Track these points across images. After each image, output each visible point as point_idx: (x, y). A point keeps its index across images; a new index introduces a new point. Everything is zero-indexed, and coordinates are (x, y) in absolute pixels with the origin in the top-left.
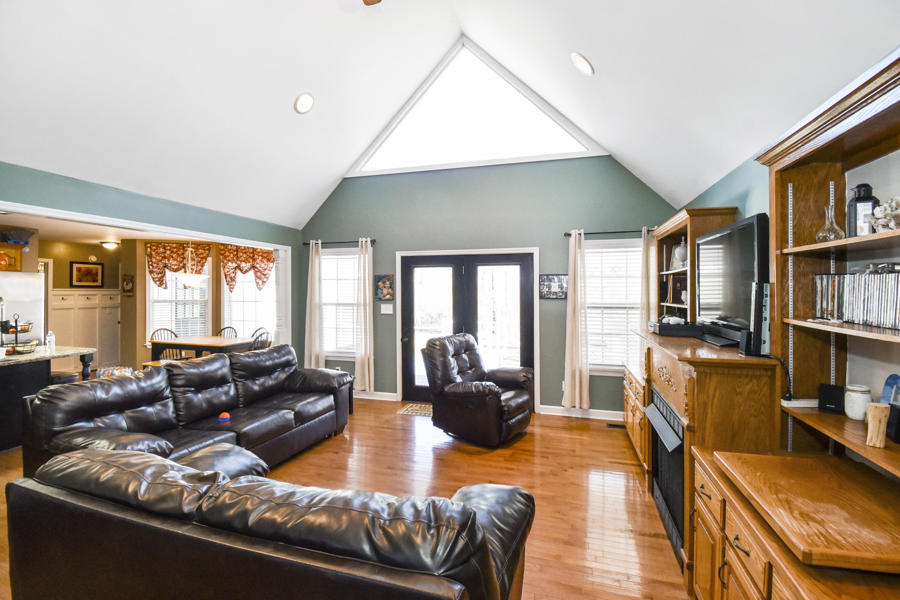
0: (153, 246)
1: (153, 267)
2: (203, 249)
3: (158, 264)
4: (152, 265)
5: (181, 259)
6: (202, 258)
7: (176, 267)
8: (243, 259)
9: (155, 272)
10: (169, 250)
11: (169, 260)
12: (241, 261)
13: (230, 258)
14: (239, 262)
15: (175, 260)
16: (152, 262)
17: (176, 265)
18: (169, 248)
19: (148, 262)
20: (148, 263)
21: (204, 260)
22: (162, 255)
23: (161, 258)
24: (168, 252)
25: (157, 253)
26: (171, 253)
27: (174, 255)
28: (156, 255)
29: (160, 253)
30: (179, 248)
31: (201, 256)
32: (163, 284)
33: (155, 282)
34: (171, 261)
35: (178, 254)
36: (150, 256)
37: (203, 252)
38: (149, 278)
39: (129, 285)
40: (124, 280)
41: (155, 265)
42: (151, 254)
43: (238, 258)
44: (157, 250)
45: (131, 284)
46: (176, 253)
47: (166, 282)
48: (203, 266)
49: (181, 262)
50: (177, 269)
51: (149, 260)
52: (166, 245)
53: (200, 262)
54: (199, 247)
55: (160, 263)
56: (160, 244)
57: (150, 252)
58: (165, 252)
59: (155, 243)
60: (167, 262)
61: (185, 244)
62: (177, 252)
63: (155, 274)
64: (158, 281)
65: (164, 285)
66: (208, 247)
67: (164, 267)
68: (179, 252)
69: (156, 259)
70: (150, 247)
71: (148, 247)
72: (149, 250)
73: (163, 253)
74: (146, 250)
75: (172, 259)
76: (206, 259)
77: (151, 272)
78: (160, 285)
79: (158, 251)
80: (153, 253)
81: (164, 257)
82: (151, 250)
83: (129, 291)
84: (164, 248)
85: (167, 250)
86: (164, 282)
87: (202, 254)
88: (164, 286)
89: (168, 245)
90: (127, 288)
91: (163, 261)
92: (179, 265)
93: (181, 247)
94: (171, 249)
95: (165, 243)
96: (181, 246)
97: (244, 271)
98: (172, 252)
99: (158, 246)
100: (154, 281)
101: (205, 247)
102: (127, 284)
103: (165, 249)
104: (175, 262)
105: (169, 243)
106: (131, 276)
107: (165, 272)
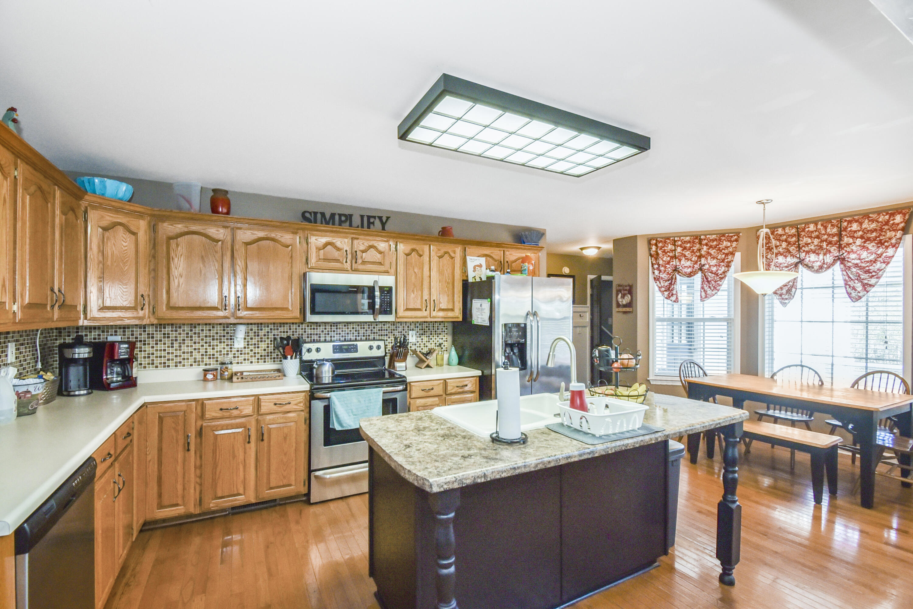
0: (660, 243)
1: (660, 271)
2: (728, 241)
3: (666, 267)
4: (658, 269)
5: (696, 258)
6: (727, 255)
7: (689, 270)
8: (813, 247)
9: (662, 278)
10: (681, 246)
11: (680, 260)
12: (808, 252)
13: (781, 250)
14: (804, 254)
15: (688, 259)
16: (659, 265)
17: (690, 267)
18: (680, 243)
19: (653, 264)
20: (653, 266)
21: (730, 257)
22: (671, 254)
23: (669, 259)
24: (679, 249)
25: (664, 251)
26: (683, 250)
27: (687, 253)
28: (663, 255)
29: (668, 252)
30: (694, 242)
31: (726, 251)
32: (672, 295)
33: (662, 292)
34: (682, 262)
35: (693, 251)
36: (656, 256)
37: (729, 244)
38: (654, 286)
39: (626, 297)
40: (618, 291)
41: (662, 269)
42: (657, 254)
43: (799, 248)
44: (663, 247)
45: (629, 296)
46: (689, 249)
47: (677, 292)
48: (728, 266)
49: (696, 263)
50: (691, 272)
51: (654, 262)
52: (676, 239)
53: (723, 261)
54: (723, 238)
55: (668, 266)
56: (668, 238)
57: (657, 252)
58: (675, 250)
59: (662, 238)
60: (678, 264)
61: (702, 235)
62: (690, 247)
63: (661, 281)
64: (666, 291)
65: (675, 296)
66: (736, 237)
67: (674, 271)
68: (694, 248)
69: (663, 261)
70: (656, 245)
71: (653, 245)
72: (654, 248)
73: (672, 251)
74: (650, 249)
75: (684, 259)
76: (734, 255)
77: (656, 279)
78: (668, 298)
79: (666, 248)
80: (660, 252)
81: (675, 257)
82: (657, 249)
83: (625, 306)
84: (674, 243)
85: (678, 246)
86: (674, 292)
87: (727, 247)
88: (674, 298)
89: (678, 239)
90: (622, 301)
91: (671, 263)
92: (693, 267)
93: (697, 241)
94: (683, 245)
95: (674, 237)
96: (696, 238)
97: (816, 268)
98: (685, 248)
99: (665, 242)
100: (660, 290)
101: (732, 237)
102: (623, 297)
103: (675, 245)
104: (689, 263)
105: (680, 237)
106: (629, 285)
107: (676, 278)
